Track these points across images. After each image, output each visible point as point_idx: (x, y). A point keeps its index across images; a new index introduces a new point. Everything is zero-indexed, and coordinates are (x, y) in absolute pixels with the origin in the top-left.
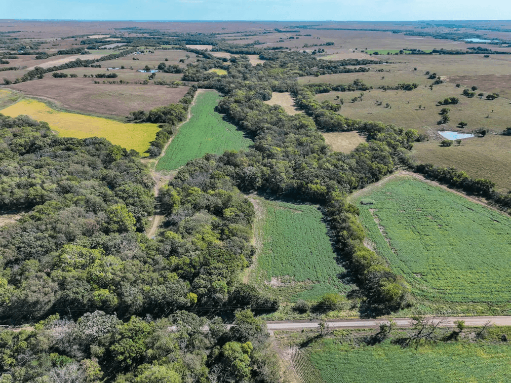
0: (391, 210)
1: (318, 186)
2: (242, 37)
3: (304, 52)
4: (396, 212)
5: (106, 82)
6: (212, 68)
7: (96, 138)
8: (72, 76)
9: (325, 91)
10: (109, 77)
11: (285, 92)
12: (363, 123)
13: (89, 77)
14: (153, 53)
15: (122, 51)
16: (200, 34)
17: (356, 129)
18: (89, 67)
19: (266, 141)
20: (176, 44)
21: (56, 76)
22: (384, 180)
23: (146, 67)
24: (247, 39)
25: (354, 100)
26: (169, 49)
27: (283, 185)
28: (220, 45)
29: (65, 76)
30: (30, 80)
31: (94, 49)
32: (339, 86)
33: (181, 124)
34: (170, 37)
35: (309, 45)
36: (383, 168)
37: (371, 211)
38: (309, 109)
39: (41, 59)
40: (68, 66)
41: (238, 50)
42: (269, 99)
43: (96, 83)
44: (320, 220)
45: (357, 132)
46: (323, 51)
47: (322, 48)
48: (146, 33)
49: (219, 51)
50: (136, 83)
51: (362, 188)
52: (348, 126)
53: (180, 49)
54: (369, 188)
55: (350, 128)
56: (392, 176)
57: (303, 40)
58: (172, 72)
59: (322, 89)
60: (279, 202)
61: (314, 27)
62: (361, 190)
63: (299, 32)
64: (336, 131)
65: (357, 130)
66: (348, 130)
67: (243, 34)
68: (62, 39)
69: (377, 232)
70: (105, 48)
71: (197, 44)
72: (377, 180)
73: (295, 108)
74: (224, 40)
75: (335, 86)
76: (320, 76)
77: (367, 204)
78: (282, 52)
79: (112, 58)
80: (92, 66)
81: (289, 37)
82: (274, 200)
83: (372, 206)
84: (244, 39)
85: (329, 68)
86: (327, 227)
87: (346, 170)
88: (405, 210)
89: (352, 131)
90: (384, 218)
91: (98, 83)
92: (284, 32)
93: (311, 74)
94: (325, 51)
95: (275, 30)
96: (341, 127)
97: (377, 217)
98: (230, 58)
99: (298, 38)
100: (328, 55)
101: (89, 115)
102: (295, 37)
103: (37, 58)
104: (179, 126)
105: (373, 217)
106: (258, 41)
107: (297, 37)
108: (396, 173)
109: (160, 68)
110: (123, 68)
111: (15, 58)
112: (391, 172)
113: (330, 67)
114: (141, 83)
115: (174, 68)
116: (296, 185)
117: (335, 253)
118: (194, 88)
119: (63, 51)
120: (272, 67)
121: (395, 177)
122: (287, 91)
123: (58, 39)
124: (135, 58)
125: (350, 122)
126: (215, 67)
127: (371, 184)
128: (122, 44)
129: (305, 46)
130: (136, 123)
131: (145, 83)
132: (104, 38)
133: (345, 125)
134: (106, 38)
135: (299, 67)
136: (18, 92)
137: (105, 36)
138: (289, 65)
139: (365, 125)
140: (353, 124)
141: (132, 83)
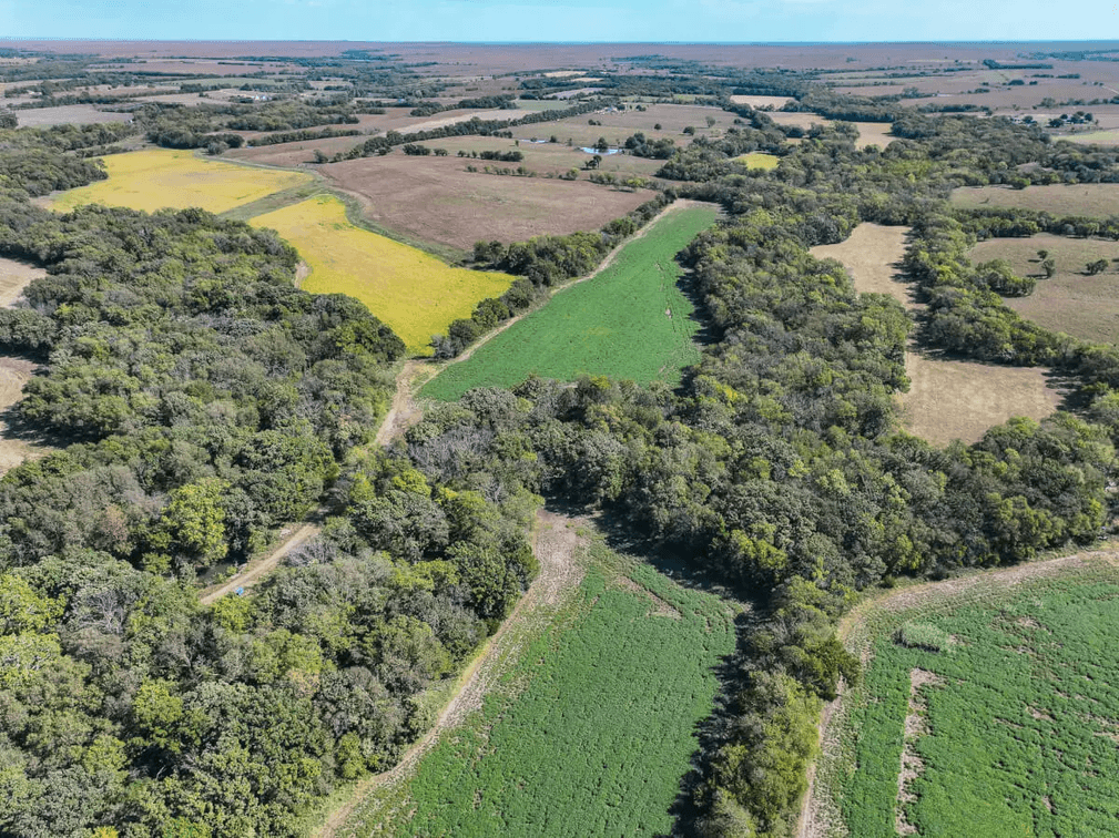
0: (996, 698)
1: (764, 545)
2: (879, 80)
3: (1028, 120)
4: (1011, 712)
5: (490, 169)
6: (750, 150)
7: (340, 298)
8: (438, 152)
9: (1020, 232)
10: (506, 158)
11: (897, 224)
12: (1073, 347)
13: (468, 156)
14: (644, 110)
15: (583, 103)
16: (783, 72)
17: (1043, 362)
18: (490, 135)
19: (719, 364)
20: (710, 93)
21: (409, 151)
22: (1039, 567)
23: (601, 140)
24: (892, 84)
25: (1093, 269)
26: (686, 103)
27: (662, 515)
28: (812, 97)
29: (425, 152)
30: (363, 156)
31: (533, 98)
32: (1071, 221)
33: (569, 284)
34: (710, 78)
35: (1058, 101)
36: (1042, 525)
37: (918, 678)
38: (932, 283)
39: (419, 115)
40: (448, 132)
41: (844, 111)
42: (838, 241)
43: (470, 169)
44: (715, 662)
45: (1047, 370)
46: (1089, 118)
47: (1086, 110)
48: (667, 67)
49: (801, 111)
50: (551, 177)
51: (937, 577)
52: (1020, 348)
53: (710, 103)
54: (964, 584)
55: (1022, 356)
56: (1087, 554)
57: (1049, 89)
58: (648, 156)
59: (1009, 224)
60: (637, 564)
61: (1104, 55)
62: (930, 584)
63: (1050, 67)
64: (977, 358)
65: (1048, 365)
66: (1013, 363)
67: (889, 73)
68: (494, 77)
69: (881, 778)
70: (554, 98)
71: (759, 94)
72: (1010, 560)
73: (899, 272)
74: (833, 85)
75: (1058, 219)
76: (1030, 189)
77: (917, 646)
78: (959, 118)
79: (548, 120)
80: (496, 134)
81: (1012, 79)
82: (630, 551)
83: (933, 660)
84: (885, 84)
85: (1072, 165)
86: (718, 700)
87: (895, 506)
88: (1058, 714)
89: (1031, 366)
90: (948, 725)
91: (475, 170)
92: (1005, 67)
93: (1004, 181)
94: (1095, 118)
95: (985, 63)
96: (994, 350)
97: (922, 709)
98: (809, 128)
99: (1035, 83)
100: (1101, 129)
101: (399, 240)
102: (1027, 81)
103: (413, 114)
104: (563, 286)
105: (910, 702)
106: (914, 90)
107: (1034, 80)
108: (1105, 545)
109: (630, 144)
110: (553, 140)
111: (381, 113)
112: (1084, 541)
113: (1077, 163)
114: (560, 177)
115: (656, 147)
116: (697, 523)
117: (673, 819)
118: (670, 196)
119: (469, 101)
120: (905, 157)
121: (1097, 562)
122: (905, 223)
123: (486, 78)
124: (595, 121)
125: (1032, 338)
126: (761, 148)
127: (980, 571)
128: (592, 90)
129: (1043, 104)
130: (477, 268)
131: (570, 177)
132: (571, 77)
133: (1009, 347)
134: (577, 76)
135: (980, 161)
136: (324, 178)
137: (576, 73)
138: (955, 153)
139: (1079, 354)
140: (1039, 346)
141: (541, 176)
